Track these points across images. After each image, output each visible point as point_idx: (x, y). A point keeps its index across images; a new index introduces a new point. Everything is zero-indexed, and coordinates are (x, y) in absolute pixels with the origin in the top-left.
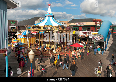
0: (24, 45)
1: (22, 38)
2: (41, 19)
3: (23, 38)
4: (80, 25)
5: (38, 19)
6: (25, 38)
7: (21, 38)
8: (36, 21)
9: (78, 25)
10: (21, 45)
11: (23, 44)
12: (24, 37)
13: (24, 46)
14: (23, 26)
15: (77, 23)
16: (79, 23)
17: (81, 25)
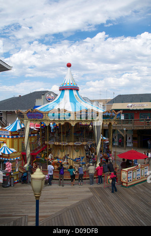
0: (14, 155)
1: (8, 138)
2: (50, 96)
3: (10, 137)
4: (135, 108)
5: (43, 96)
6: (15, 137)
7: (4, 137)
8: (39, 100)
9: (131, 108)
10: (6, 153)
11: (11, 152)
12: (12, 135)
13: (13, 157)
14: (9, 111)
15: (130, 104)
16: (133, 104)
17: (138, 108)
